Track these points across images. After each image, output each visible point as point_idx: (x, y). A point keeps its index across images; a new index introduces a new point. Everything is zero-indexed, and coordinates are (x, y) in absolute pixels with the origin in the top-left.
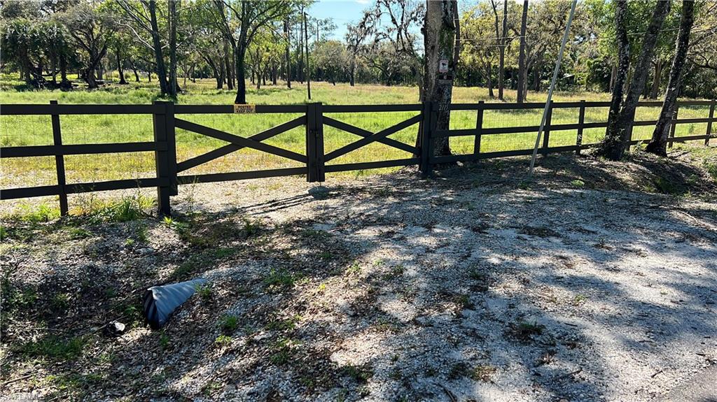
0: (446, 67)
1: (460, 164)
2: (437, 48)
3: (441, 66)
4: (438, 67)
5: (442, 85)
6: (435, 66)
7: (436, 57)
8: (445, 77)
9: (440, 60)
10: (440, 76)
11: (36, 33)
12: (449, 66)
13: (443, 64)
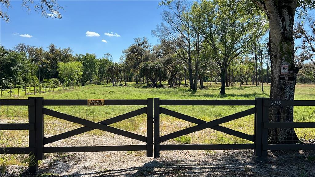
0: (287, 70)
1: (301, 152)
2: (278, 57)
3: (282, 70)
4: (280, 71)
5: (284, 85)
6: (278, 70)
7: (278, 63)
8: (286, 78)
9: (281, 65)
10: (282, 78)
11: (151, 66)
12: (290, 70)
13: (284, 68)
